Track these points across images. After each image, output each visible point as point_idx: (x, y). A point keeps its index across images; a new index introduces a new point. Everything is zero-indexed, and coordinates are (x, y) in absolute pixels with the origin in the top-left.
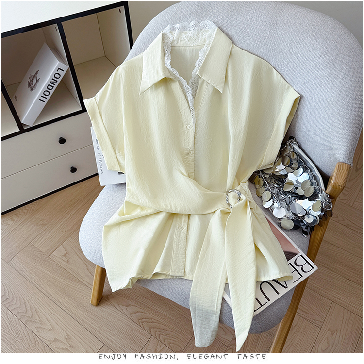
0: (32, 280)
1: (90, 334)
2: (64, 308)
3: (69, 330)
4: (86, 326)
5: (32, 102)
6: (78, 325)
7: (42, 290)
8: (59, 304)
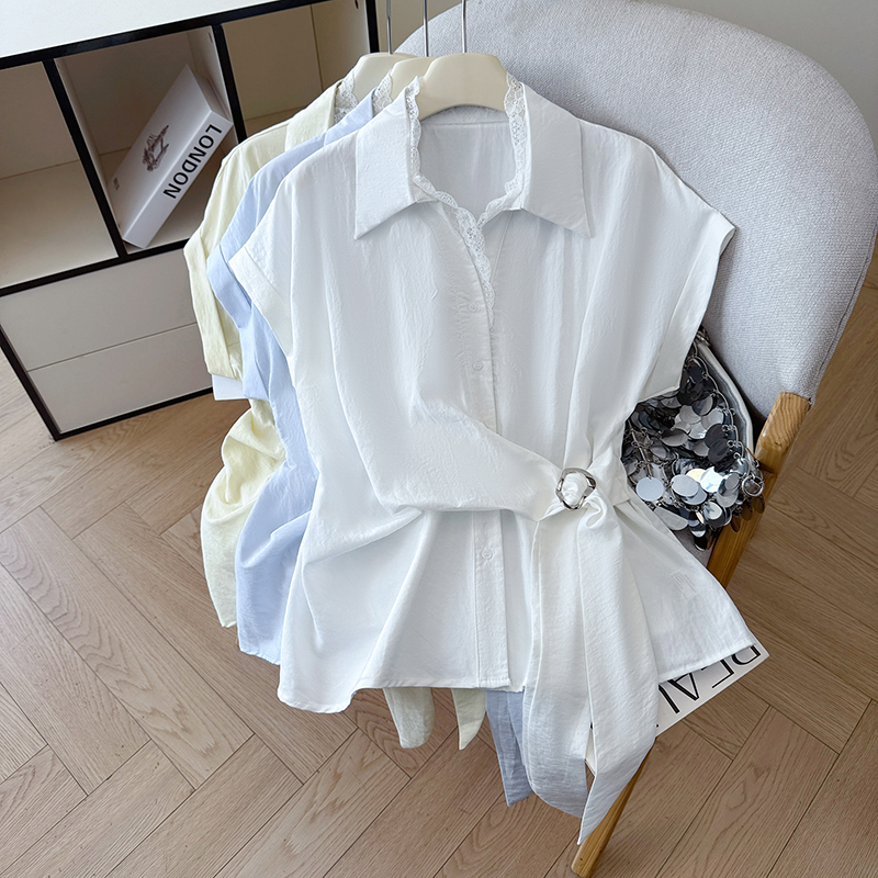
0: (118, 582)
1: (227, 709)
2: (178, 648)
3: (184, 695)
4: (222, 691)
5: (149, 195)
6: (205, 686)
7: (138, 606)
8: (170, 639)
